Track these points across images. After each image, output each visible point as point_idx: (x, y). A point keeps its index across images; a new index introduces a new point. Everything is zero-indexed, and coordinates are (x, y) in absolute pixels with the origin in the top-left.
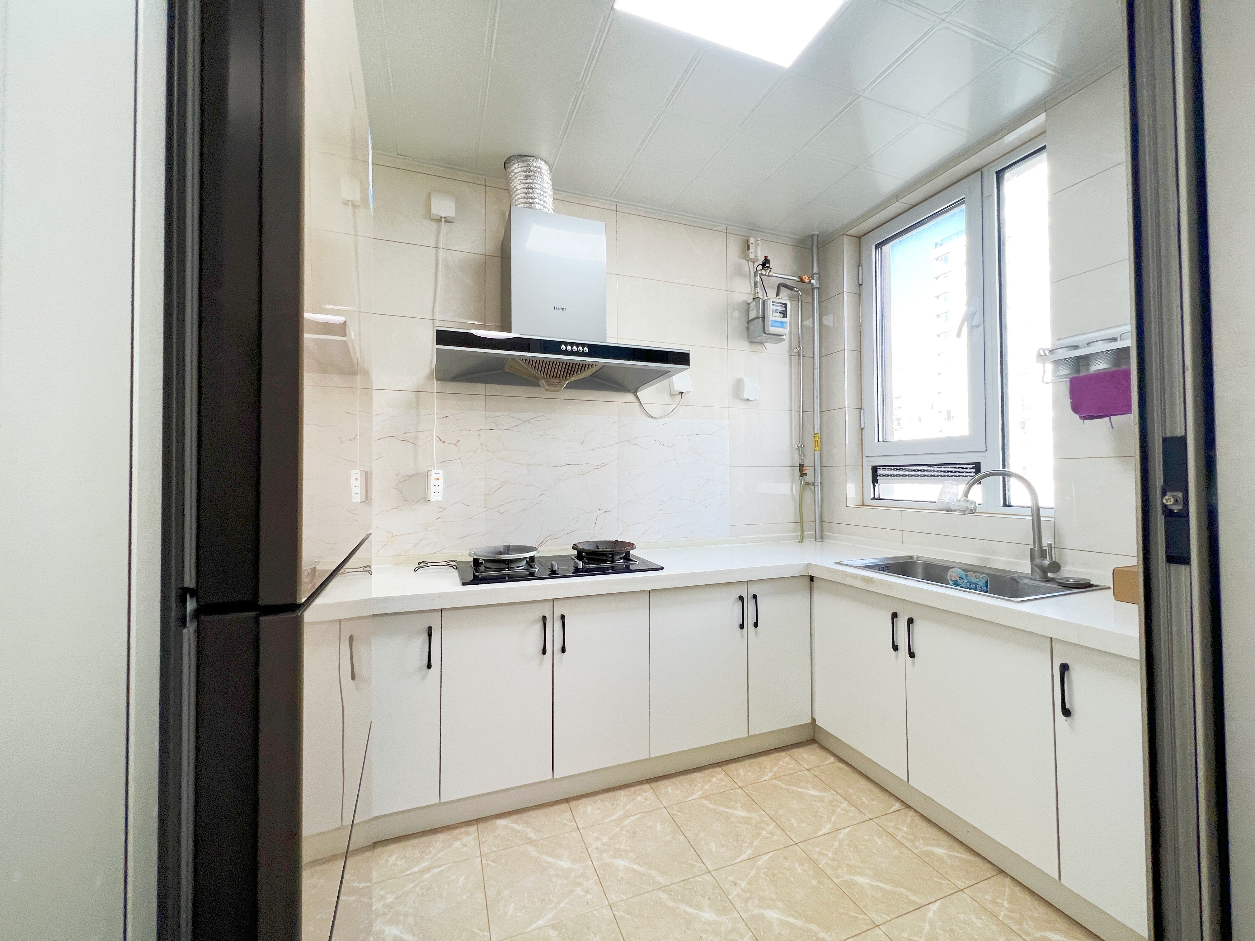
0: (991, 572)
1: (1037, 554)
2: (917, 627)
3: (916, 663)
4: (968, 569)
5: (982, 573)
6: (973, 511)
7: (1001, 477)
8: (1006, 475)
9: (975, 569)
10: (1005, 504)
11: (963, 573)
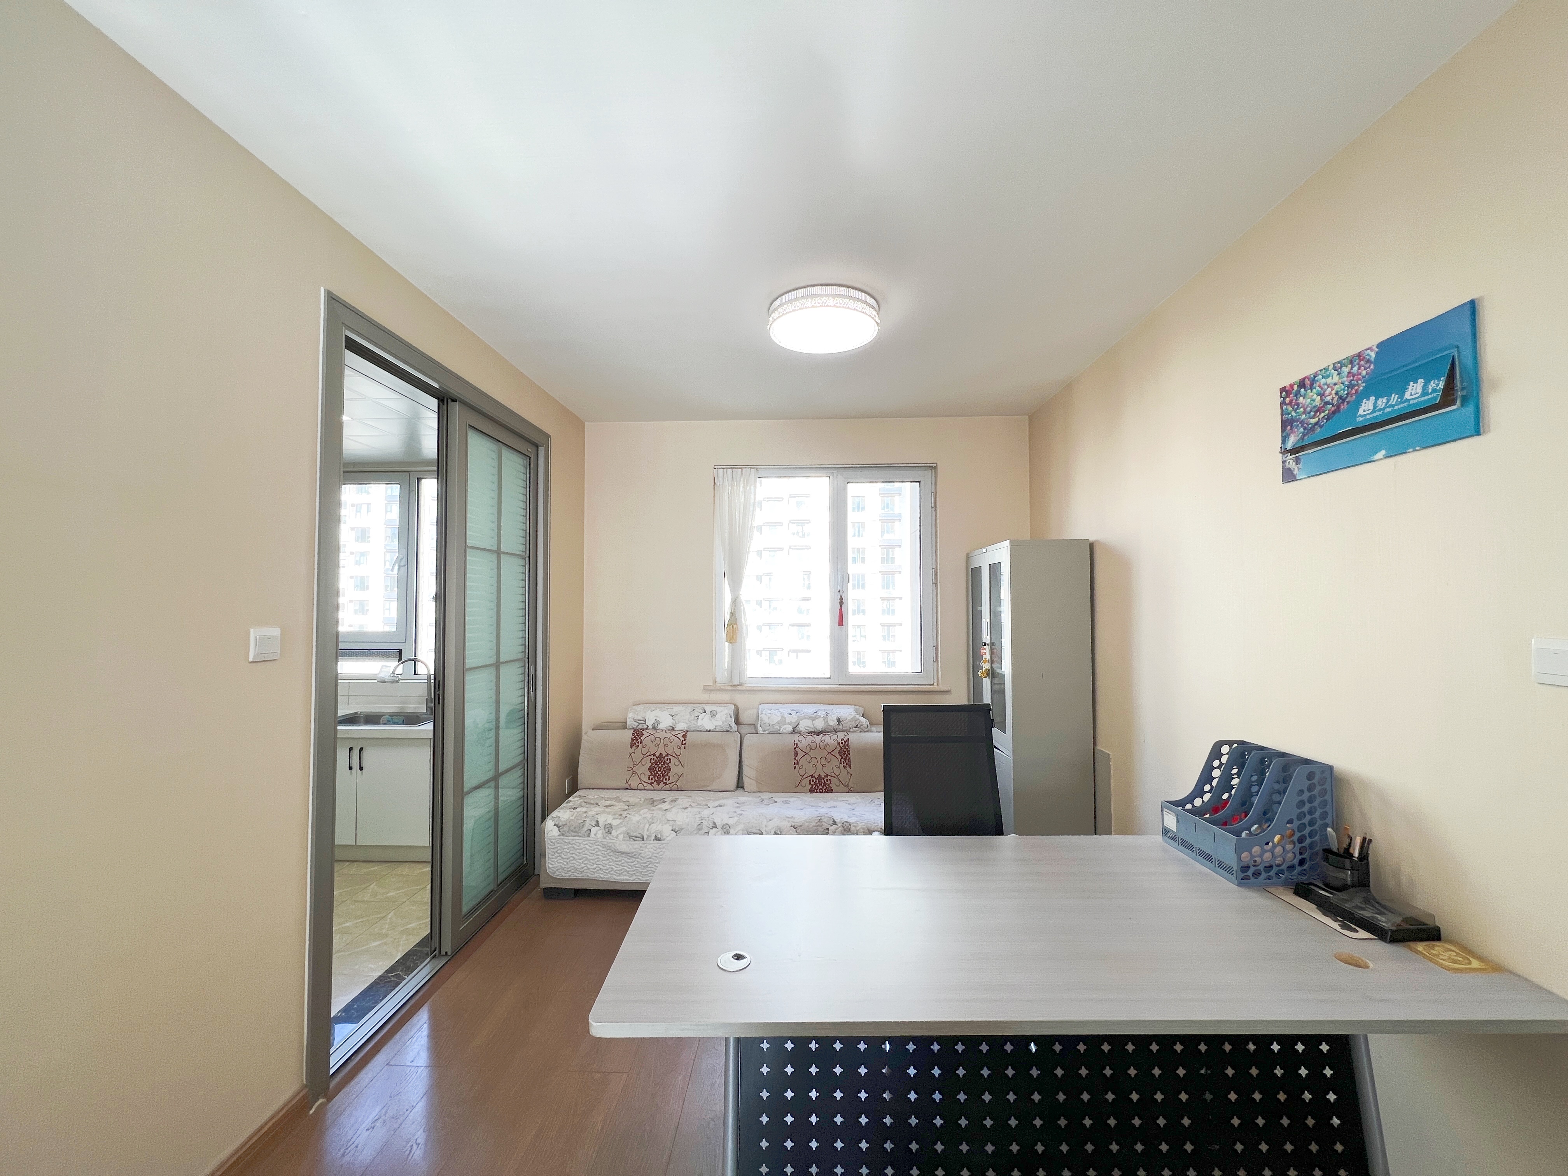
0: (406, 714)
1: (429, 701)
2: (365, 754)
3: (364, 773)
4: (393, 715)
5: (401, 716)
6: (397, 682)
7: (413, 661)
8: (415, 660)
9: (396, 714)
10: (415, 674)
11: (390, 717)
